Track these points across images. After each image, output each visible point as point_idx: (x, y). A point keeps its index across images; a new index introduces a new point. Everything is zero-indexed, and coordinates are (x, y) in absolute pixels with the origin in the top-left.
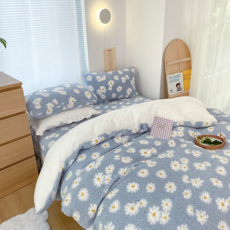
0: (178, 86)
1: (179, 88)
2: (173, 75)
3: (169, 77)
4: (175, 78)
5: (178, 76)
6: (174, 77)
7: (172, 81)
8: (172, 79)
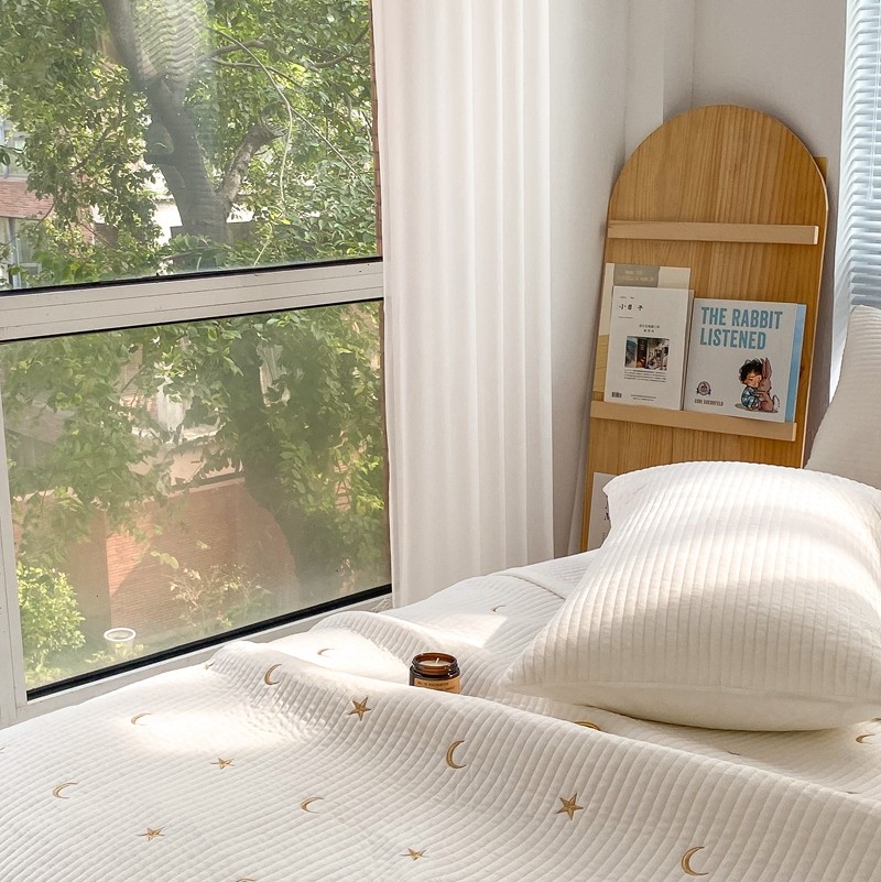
0: (754, 378)
1: (755, 392)
2: (730, 305)
3: (705, 309)
4: (744, 329)
5: (765, 319)
6: (735, 319)
7: (722, 337)
8: (722, 328)
